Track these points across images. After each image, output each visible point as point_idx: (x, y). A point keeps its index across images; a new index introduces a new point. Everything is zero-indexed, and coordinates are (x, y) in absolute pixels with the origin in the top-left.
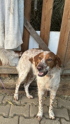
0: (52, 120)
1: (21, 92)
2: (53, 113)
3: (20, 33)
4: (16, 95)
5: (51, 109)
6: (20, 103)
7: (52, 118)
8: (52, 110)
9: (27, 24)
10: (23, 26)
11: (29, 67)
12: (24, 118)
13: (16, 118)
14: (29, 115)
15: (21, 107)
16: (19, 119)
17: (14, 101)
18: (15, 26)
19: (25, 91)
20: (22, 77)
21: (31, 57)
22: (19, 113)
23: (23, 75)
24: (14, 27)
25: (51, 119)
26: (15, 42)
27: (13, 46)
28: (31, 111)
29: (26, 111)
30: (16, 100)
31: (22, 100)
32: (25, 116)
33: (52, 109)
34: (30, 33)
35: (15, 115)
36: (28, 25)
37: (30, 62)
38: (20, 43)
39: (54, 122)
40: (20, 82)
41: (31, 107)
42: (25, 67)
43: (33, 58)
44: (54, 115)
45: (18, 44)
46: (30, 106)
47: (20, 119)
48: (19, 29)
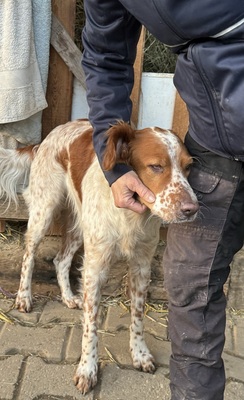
0: (141, 373)
1: (45, 288)
2: (145, 349)
3: (37, 69)
4: (23, 295)
5: (138, 333)
6: (35, 318)
7: (144, 366)
8: (139, 337)
9: (62, 41)
10: (48, 47)
11: (57, 183)
12: (41, 362)
13: (16, 360)
14: (63, 354)
15: (39, 330)
16: (23, 365)
17: (15, 313)
18: (21, 41)
19: (57, 284)
20: (36, 223)
21: (61, 149)
22: (25, 347)
23: (38, 214)
24: (17, 45)
25: (140, 369)
26: (21, 97)
27: (13, 113)
28: (69, 343)
29: (54, 343)
30: (22, 310)
31: (44, 312)
32: (48, 355)
33: (139, 330)
34: (73, 76)
35: (12, 352)
36: (65, 45)
37: (58, 166)
38: (38, 105)
39: (150, 379)
40: (32, 244)
41: (72, 332)
42: (43, 185)
43: (68, 149)
44: (149, 355)
45: (31, 105)
46: (69, 328)
47: (28, 363)
48: (34, 54)
